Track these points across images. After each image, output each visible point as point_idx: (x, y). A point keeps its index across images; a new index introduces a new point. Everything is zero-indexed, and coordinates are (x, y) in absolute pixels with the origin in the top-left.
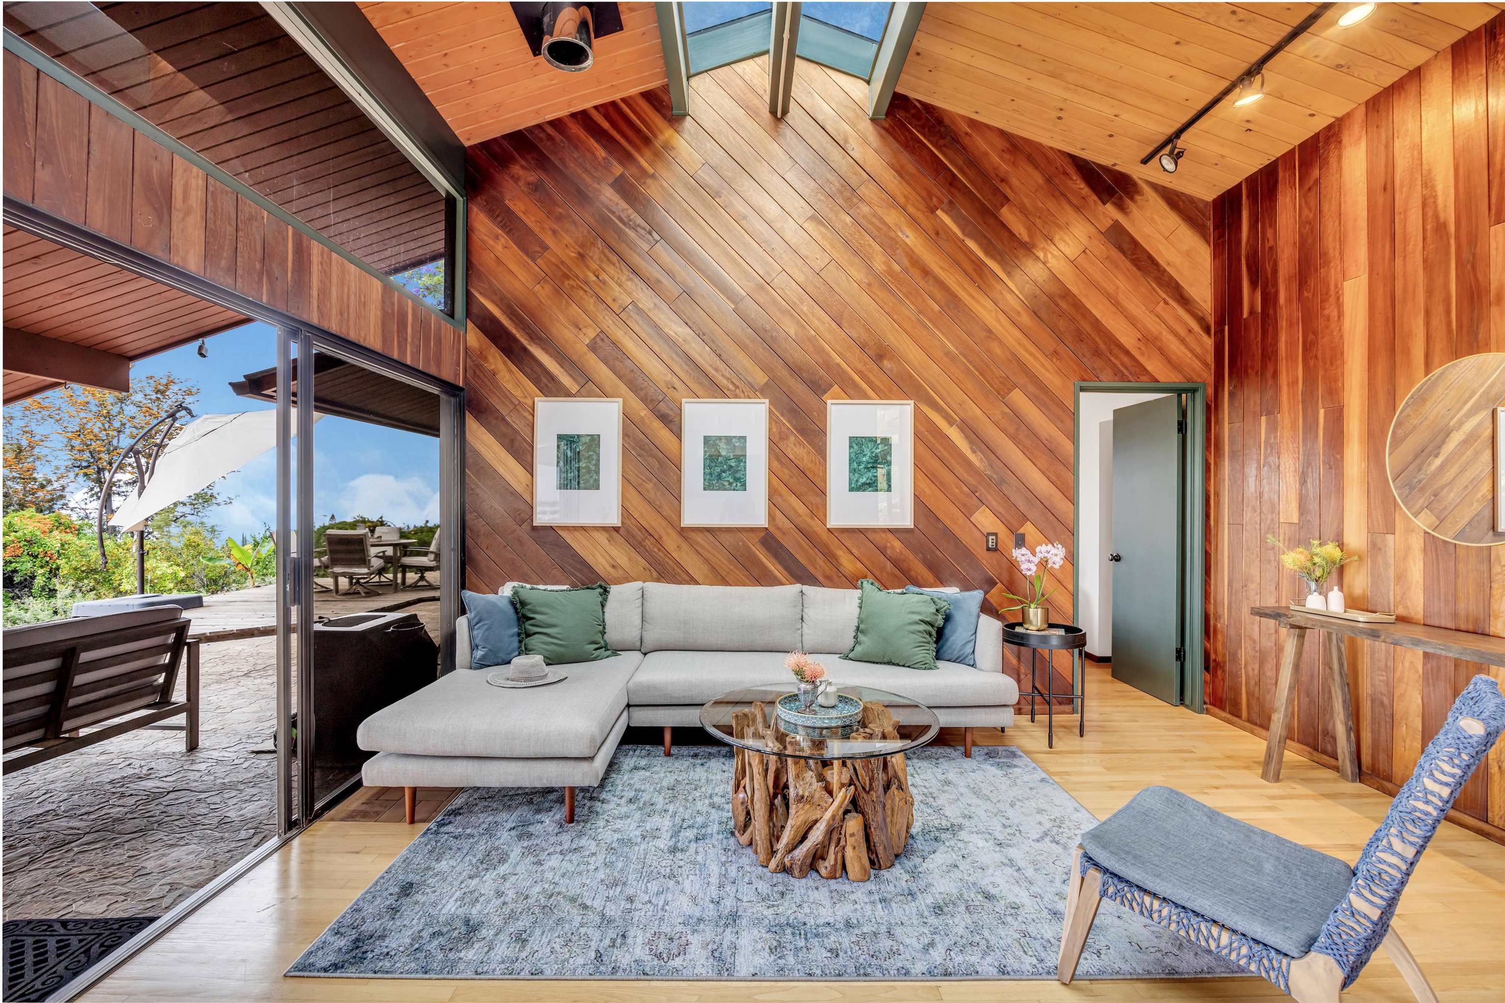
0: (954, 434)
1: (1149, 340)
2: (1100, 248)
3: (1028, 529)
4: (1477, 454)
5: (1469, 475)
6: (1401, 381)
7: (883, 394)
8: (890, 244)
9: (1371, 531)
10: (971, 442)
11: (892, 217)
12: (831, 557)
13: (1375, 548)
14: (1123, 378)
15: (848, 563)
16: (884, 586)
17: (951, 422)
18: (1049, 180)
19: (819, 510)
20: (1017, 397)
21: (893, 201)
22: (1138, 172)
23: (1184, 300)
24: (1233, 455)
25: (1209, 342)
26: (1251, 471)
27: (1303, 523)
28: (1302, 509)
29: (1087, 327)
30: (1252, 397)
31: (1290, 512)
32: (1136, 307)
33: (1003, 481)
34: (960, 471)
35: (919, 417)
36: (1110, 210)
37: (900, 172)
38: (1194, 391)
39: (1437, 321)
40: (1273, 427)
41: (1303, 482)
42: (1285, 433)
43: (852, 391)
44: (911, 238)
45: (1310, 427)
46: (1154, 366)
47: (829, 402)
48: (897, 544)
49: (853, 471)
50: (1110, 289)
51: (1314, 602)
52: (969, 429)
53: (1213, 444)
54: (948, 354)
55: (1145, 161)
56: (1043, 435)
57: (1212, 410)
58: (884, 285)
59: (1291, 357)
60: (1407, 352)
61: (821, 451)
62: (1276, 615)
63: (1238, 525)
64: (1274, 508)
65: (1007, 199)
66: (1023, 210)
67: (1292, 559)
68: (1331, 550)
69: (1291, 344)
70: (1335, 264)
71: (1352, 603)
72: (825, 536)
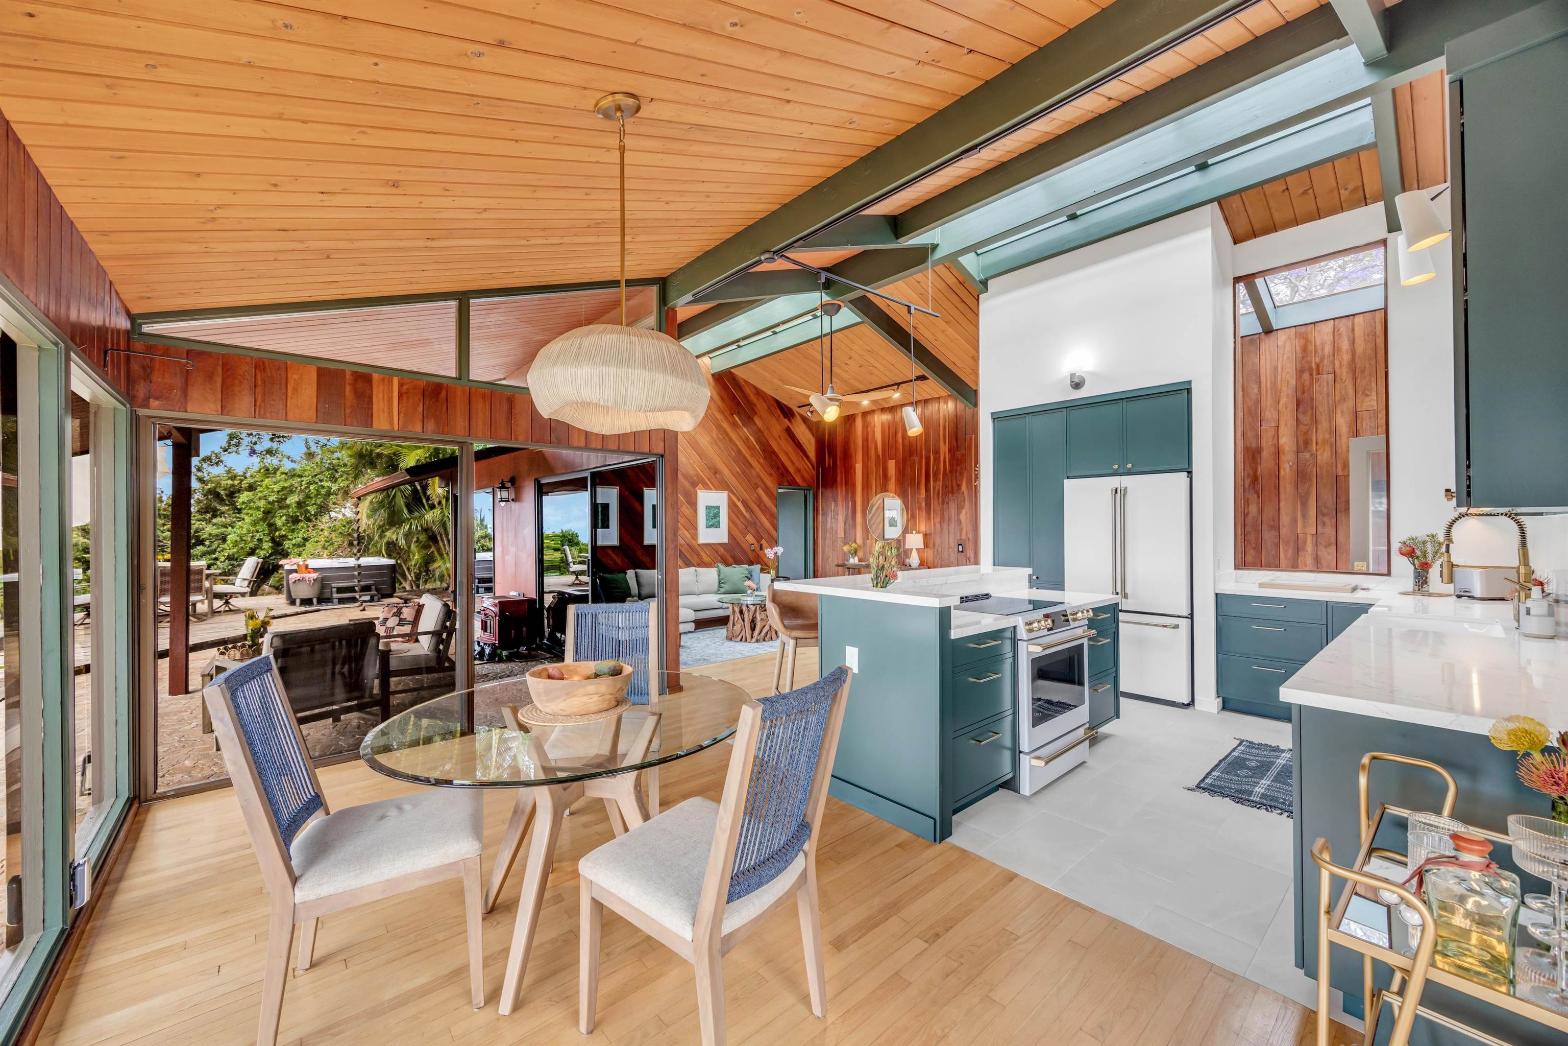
0: (739, 504)
1: (798, 470)
2: (784, 435)
3: (763, 542)
4: (879, 515)
5: (878, 520)
6: (870, 496)
7: (717, 489)
8: (719, 427)
9: (863, 539)
10: (745, 508)
11: (719, 416)
12: (698, 555)
13: (864, 544)
14: (791, 485)
15: (706, 558)
16: (727, 564)
17: (739, 500)
18: (769, 408)
19: (695, 537)
20: (760, 491)
21: (720, 410)
22: (795, 409)
23: (808, 457)
24: (823, 515)
25: (814, 473)
26: (829, 519)
27: (845, 537)
28: (845, 533)
29: (780, 466)
30: (829, 493)
31: (841, 534)
32: (794, 459)
33: (755, 523)
34: (742, 519)
35: (729, 498)
36: (786, 420)
37: (722, 398)
38: (809, 490)
39: (878, 481)
40: (836, 505)
41: (845, 524)
42: (840, 508)
43: (707, 487)
44: (725, 425)
45: (847, 507)
46: (799, 480)
47: (699, 491)
48: (722, 549)
49: (707, 520)
50: (786, 450)
51: (852, 561)
52: (745, 503)
53: (816, 510)
54: (737, 473)
55: (799, 407)
56: (768, 505)
57: (816, 498)
58: (717, 444)
59: (841, 483)
60: (871, 488)
61: (695, 511)
62: (843, 566)
63: (824, 538)
64: (836, 533)
65: (756, 413)
66: (761, 417)
67: (846, 548)
68: (854, 545)
69: (841, 479)
70: (854, 458)
71: (860, 560)
72: (697, 547)
